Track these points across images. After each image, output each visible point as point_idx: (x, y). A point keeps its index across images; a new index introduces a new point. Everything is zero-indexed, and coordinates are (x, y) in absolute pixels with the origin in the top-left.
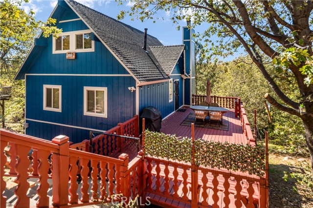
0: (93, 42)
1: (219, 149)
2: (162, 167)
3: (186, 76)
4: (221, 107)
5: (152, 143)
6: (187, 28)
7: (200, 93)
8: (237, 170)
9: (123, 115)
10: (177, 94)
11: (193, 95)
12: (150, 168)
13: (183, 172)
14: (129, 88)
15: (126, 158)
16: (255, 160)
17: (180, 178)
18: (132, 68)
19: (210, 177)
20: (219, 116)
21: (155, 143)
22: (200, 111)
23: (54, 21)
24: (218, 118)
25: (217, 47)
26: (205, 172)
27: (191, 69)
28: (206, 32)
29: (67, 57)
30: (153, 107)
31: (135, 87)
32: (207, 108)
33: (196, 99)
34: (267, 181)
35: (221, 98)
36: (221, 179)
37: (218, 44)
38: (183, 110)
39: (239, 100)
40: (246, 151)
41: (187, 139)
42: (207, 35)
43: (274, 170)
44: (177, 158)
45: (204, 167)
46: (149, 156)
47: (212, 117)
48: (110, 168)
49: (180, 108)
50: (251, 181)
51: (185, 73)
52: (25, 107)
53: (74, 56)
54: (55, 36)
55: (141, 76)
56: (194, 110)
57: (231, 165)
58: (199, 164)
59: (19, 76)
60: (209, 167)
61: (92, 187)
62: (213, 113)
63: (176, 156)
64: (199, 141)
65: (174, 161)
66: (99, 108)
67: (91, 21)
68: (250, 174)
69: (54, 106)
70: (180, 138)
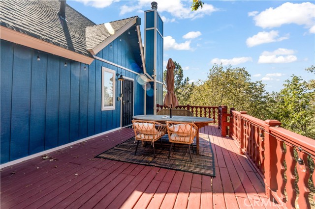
3: (148, 78)
10: (128, 101)
11: (158, 106)
24: (187, 139)
27: (155, 68)
35: (196, 108)
51: (146, 73)
62: (176, 128)
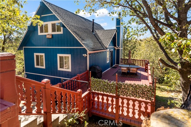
0: (62, 28)
1: (131, 87)
2: (100, 97)
3: (117, 48)
4: (137, 65)
5: (95, 84)
6: (118, 19)
7: (126, 58)
8: (140, 98)
9: (80, 70)
10: (112, 58)
11: (121, 59)
12: (94, 98)
13: (111, 99)
14: (83, 55)
15: (81, 92)
16: (149, 93)
17: (110, 102)
18: (84, 43)
19: (125, 101)
20: (135, 71)
21: (97, 84)
22: (124, 68)
23: (39, 17)
24: (134, 72)
25: (135, 30)
26: (123, 99)
27: (120, 43)
28: (129, 21)
29: (47, 37)
30: (97, 65)
31: (87, 54)
32: (128, 66)
33: (123, 61)
34: (154, 103)
35: (137, 60)
36: (131, 102)
37: (135, 29)
38: (115, 67)
39: (148, 61)
40: (145, 88)
41: (113, 82)
42: (130, 23)
43: (165, 100)
44: (108, 92)
45: (122, 97)
46: (93, 91)
47: (131, 71)
48: (72, 96)
49: (113, 66)
50: (146, 103)
51: (117, 46)
52: (24, 66)
53: (51, 36)
54: (39, 25)
55: (90, 48)
56: (121, 67)
57: (136, 95)
58: (120, 95)
59: (20, 48)
60: (125, 97)
61: (63, 105)
62: (132, 69)
63: (108, 91)
64: (120, 83)
65: (107, 94)
66: (67, 66)
67: (60, 15)
68: (146, 99)
69: (41, 65)
70: (110, 82)
